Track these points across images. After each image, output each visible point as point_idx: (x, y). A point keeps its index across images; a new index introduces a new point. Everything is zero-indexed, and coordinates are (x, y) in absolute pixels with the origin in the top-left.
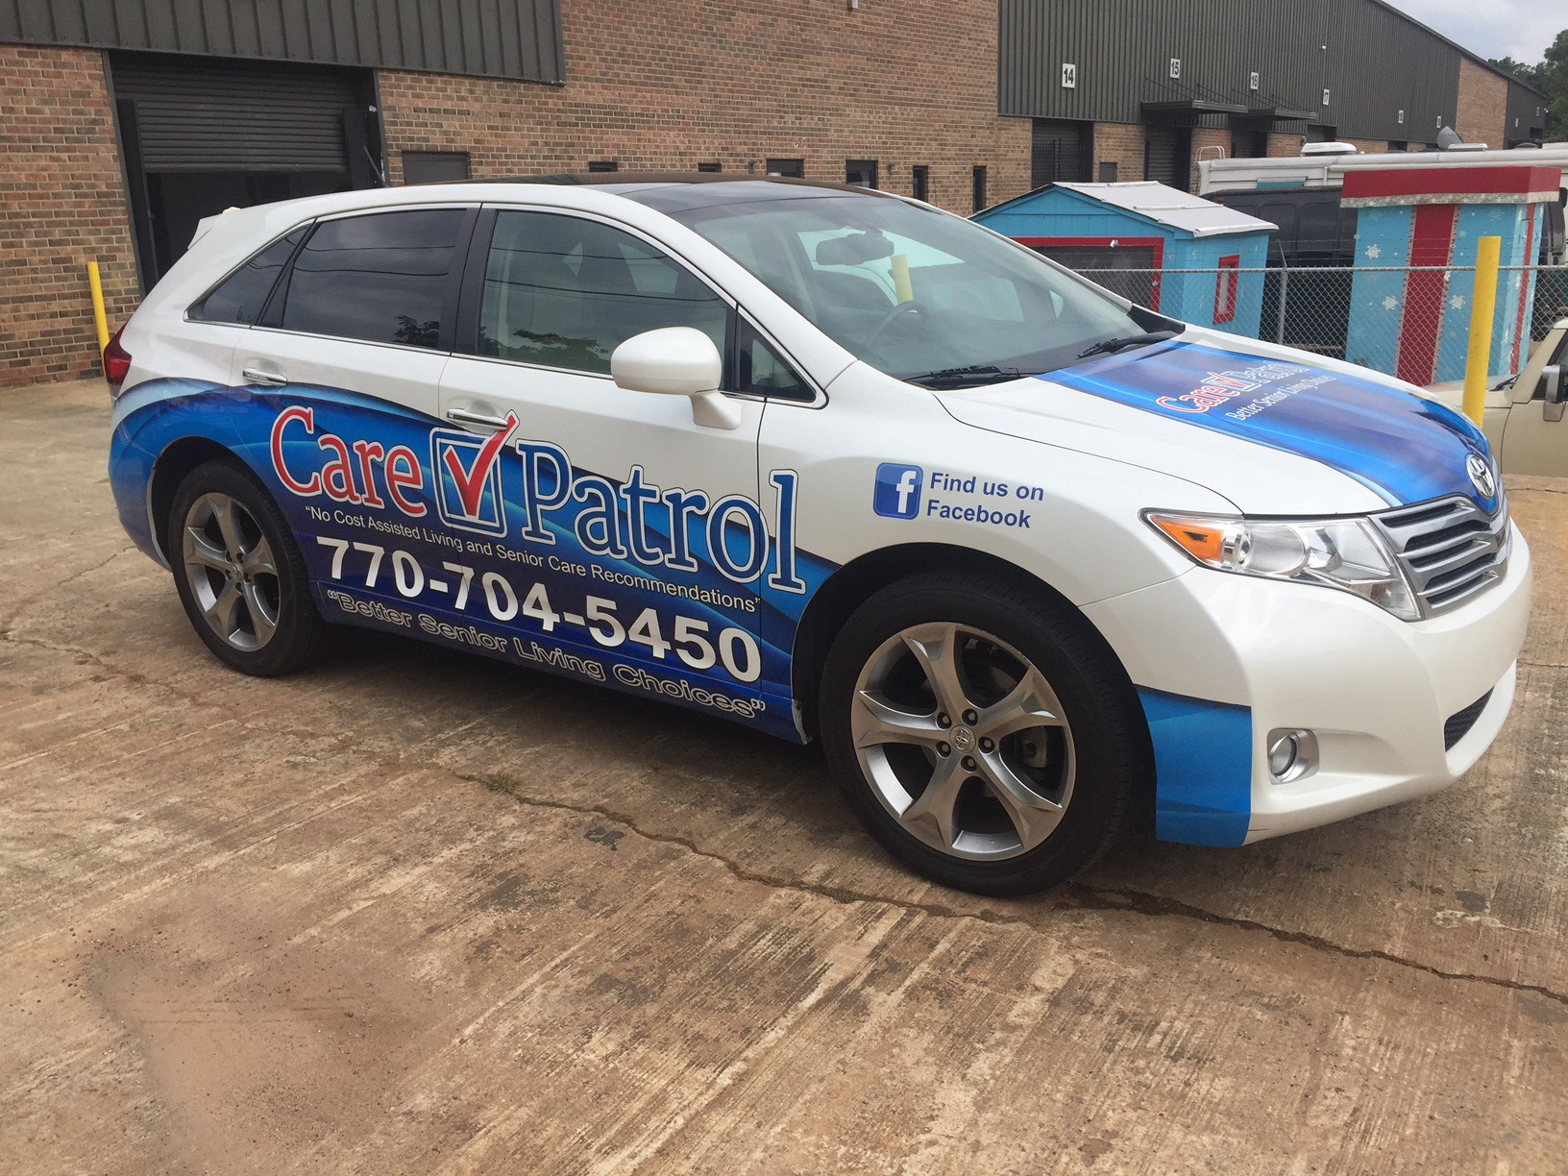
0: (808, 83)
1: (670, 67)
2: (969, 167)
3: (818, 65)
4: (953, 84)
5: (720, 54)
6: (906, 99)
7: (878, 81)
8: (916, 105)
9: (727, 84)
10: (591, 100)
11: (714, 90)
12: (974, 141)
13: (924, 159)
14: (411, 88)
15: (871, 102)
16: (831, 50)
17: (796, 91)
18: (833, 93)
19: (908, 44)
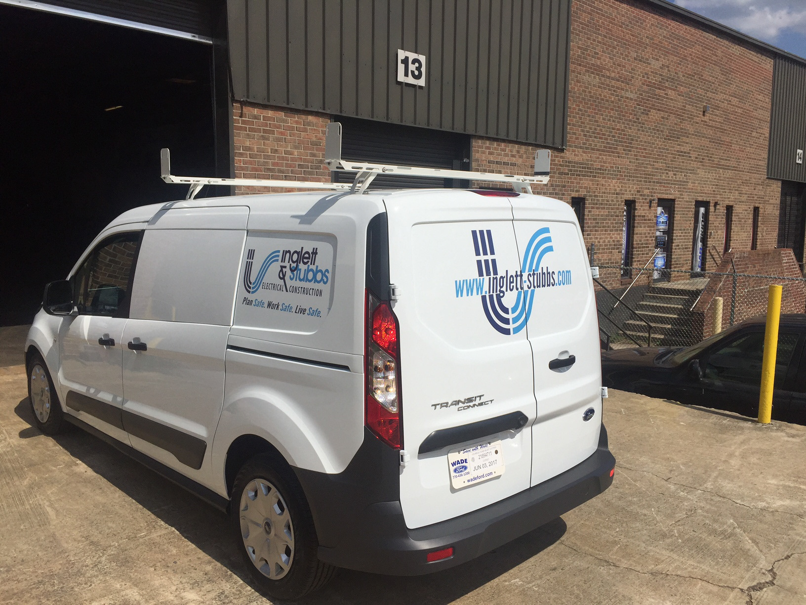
0: (682, 153)
1: (616, 141)
2: (752, 207)
3: (687, 143)
4: (748, 158)
5: (641, 134)
6: (726, 166)
7: (713, 154)
8: (730, 169)
9: (642, 153)
10: (577, 159)
11: (635, 155)
12: (755, 192)
13: (732, 201)
14: (488, 148)
15: (709, 166)
16: (693, 135)
17: (675, 158)
18: (692, 160)
19: (729, 134)
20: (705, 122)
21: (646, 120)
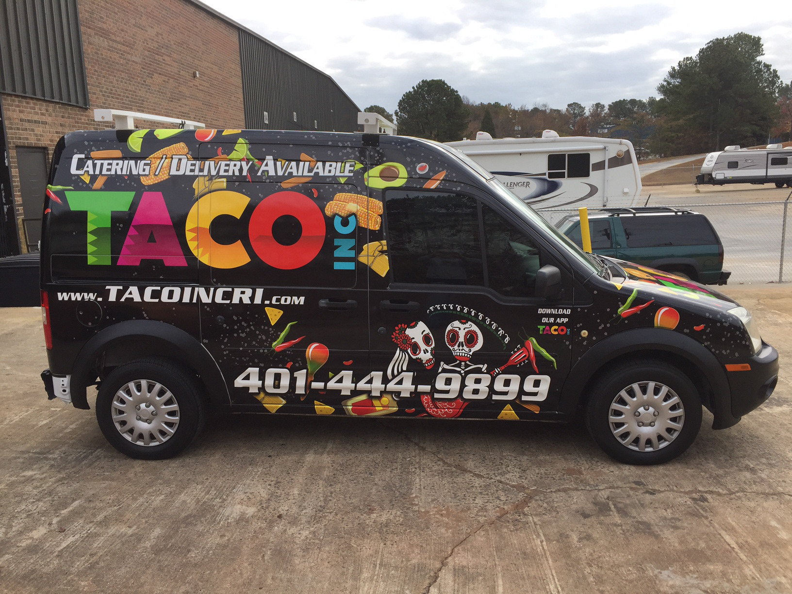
0: (183, 114)
3: (186, 105)
4: (231, 118)
5: (149, 96)
6: (216, 125)
7: (206, 115)
19: (215, 97)
20: (196, 86)
21: (151, 83)
